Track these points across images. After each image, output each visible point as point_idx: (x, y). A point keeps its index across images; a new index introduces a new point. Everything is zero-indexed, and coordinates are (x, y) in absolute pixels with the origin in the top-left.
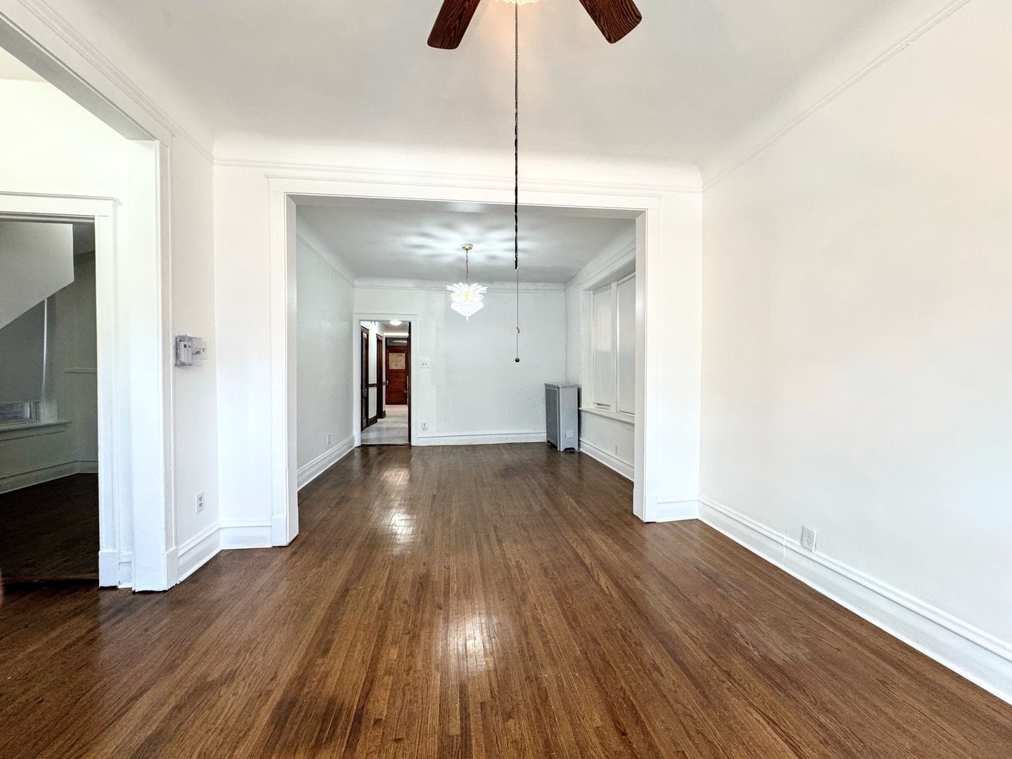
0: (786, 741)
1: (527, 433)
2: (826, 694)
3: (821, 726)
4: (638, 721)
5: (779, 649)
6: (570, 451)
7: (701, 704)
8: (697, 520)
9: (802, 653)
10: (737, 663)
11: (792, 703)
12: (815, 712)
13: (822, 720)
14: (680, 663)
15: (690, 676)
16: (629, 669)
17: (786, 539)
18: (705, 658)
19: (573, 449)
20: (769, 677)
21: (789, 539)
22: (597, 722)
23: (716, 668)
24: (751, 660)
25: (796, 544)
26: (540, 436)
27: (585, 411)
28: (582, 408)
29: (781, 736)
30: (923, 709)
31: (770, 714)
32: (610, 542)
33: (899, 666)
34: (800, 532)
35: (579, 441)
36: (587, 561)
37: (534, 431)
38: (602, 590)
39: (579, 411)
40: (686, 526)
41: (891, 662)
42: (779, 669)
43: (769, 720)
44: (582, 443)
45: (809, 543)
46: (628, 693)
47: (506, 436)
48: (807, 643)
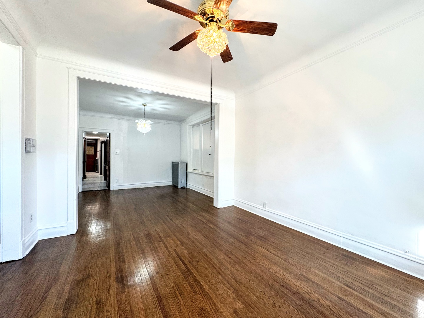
0: (266, 250)
1: (164, 182)
2: (272, 240)
3: (273, 246)
4: (233, 254)
5: (261, 233)
6: (183, 188)
7: (247, 248)
8: (233, 206)
9: (266, 233)
10: (252, 238)
11: (266, 243)
12: (271, 243)
13: (273, 244)
14: (239, 241)
15: (242, 243)
16: (226, 244)
17: (259, 207)
18: (245, 238)
19: (184, 187)
20: (260, 239)
21: (260, 206)
22: (223, 257)
23: (248, 240)
24: (256, 236)
25: (262, 208)
26: (169, 182)
27: (189, 172)
28: (188, 171)
29: (265, 249)
30: (291, 238)
31: (262, 246)
32: (209, 215)
33: (286, 231)
34: (263, 204)
35: (187, 184)
36: (204, 221)
37: (167, 181)
38: (212, 228)
39: (187, 172)
40: (231, 208)
41: (284, 231)
42: (262, 237)
43: (262, 247)
44: (187, 185)
45: (265, 206)
46: (228, 249)
47: (156, 183)
48: (267, 230)
